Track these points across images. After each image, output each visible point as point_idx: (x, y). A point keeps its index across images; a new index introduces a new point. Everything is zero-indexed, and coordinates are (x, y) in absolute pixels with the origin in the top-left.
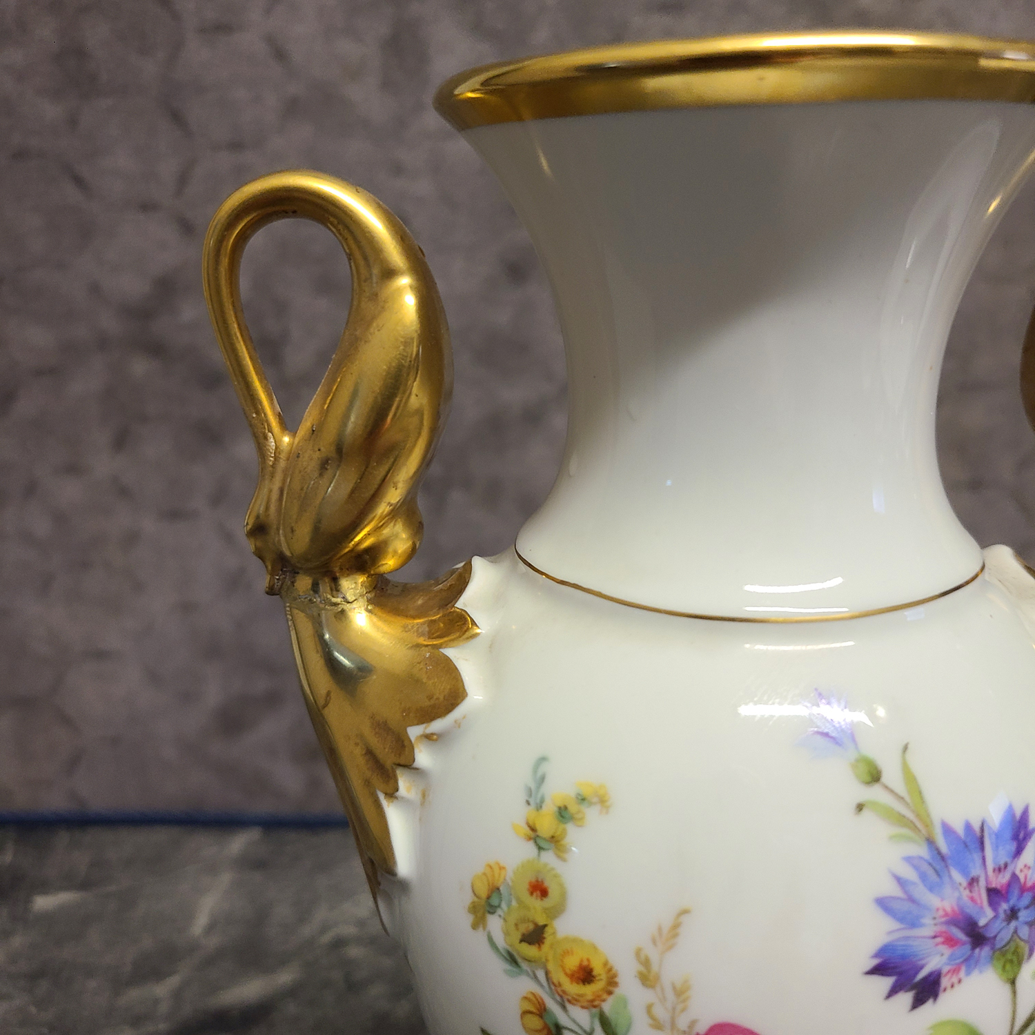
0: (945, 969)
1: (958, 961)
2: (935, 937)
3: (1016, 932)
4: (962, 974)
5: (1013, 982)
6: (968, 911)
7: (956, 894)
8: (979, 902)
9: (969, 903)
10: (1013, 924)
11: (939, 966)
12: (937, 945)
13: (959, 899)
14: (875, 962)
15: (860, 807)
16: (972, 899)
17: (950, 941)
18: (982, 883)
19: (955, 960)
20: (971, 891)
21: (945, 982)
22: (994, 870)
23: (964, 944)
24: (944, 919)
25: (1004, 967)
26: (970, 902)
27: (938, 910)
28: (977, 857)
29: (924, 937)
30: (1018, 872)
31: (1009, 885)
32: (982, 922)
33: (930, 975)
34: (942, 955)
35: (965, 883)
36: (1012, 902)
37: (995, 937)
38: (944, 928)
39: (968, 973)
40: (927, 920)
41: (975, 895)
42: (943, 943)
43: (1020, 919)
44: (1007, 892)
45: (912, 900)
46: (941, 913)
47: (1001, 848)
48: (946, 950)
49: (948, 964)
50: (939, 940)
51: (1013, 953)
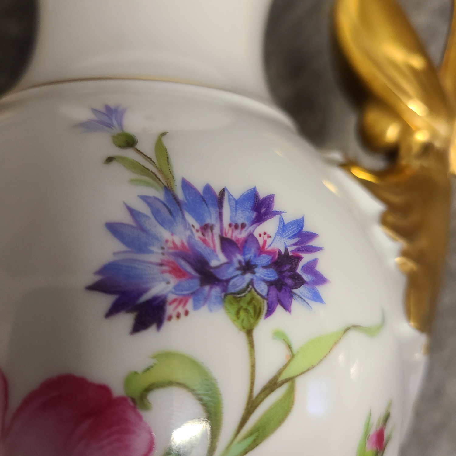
0: (171, 297)
1: (185, 293)
2: (161, 265)
3: (251, 283)
4: (190, 306)
5: (249, 333)
6: (199, 250)
7: (188, 233)
8: (212, 245)
9: (200, 243)
10: (248, 276)
11: (164, 293)
12: (163, 272)
13: (190, 237)
14: (97, 278)
15: (110, 160)
16: (204, 241)
17: (177, 272)
18: (217, 231)
19: (182, 290)
20: (203, 234)
21: (170, 310)
22: (230, 225)
23: (192, 277)
24: (171, 251)
25: (238, 313)
26: (202, 243)
27: (167, 241)
28: (214, 211)
29: (151, 263)
30: (256, 234)
31: (246, 241)
32: (214, 263)
33: (155, 299)
34: (168, 283)
35: (197, 226)
36: (248, 257)
37: (228, 281)
38: (172, 259)
39: (196, 307)
40: (156, 249)
41: (208, 238)
42: (170, 272)
43: (257, 274)
44: (244, 247)
45: (142, 229)
46: (170, 244)
47: (239, 212)
48: (173, 281)
49: (173, 293)
50: (166, 268)
51: (249, 303)
